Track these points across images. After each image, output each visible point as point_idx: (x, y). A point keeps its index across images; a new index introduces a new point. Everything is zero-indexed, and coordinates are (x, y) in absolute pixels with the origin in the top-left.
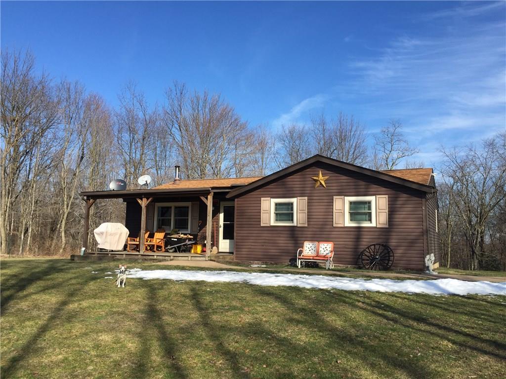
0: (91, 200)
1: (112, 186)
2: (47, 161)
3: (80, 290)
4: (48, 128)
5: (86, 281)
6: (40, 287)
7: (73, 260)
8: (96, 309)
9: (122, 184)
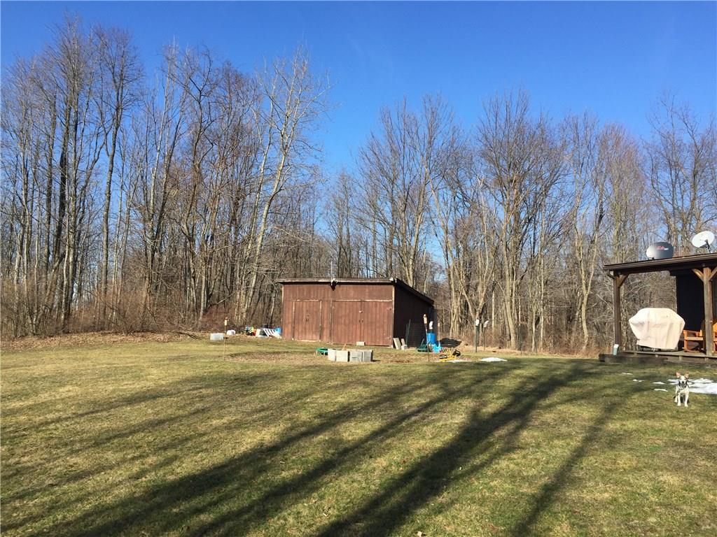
0: (621, 276)
1: (651, 253)
2: (554, 228)
3: (619, 404)
4: (552, 183)
5: (627, 393)
6: (565, 395)
7: (604, 361)
8: (649, 435)
9: (666, 249)
